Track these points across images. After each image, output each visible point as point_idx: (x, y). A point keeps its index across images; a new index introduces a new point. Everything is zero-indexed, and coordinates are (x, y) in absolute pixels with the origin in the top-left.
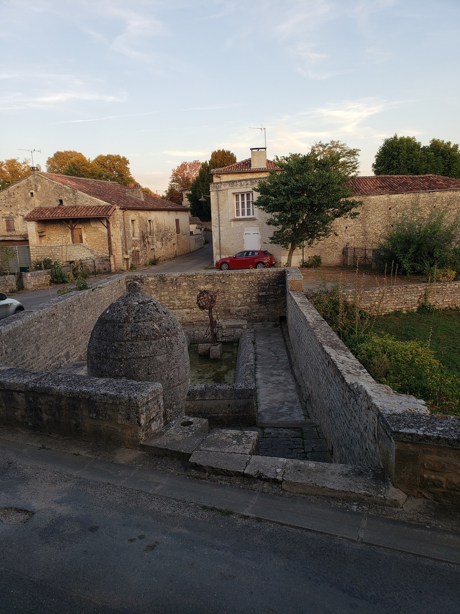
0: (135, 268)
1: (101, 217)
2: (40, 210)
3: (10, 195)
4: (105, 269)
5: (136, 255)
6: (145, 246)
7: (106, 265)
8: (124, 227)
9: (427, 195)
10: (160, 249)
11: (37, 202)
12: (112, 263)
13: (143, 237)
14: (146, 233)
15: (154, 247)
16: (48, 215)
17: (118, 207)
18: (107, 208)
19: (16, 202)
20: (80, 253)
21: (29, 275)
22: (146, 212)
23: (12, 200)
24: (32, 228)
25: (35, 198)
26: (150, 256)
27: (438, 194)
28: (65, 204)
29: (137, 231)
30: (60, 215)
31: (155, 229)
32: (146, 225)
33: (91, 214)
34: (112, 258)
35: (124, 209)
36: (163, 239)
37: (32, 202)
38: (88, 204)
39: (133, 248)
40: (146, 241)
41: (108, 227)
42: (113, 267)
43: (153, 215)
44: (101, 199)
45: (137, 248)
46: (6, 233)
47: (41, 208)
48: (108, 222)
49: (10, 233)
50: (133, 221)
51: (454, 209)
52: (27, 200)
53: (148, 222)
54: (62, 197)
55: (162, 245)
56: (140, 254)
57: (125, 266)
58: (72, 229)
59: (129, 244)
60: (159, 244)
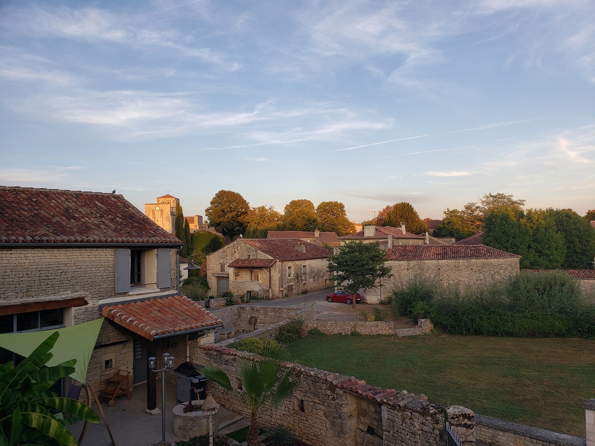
0: (288, 296)
1: (267, 266)
2: (237, 261)
3: (224, 252)
4: (266, 297)
5: (290, 288)
6: (298, 282)
7: (267, 295)
8: (282, 272)
9: (465, 261)
10: (311, 283)
11: (237, 256)
12: (270, 293)
13: (297, 277)
14: (300, 274)
15: (307, 282)
16: (240, 264)
17: (278, 260)
18: (272, 261)
19: (226, 256)
20: (255, 287)
21: (213, 300)
22: (301, 261)
23: (225, 254)
24: (231, 271)
25: (236, 253)
26: (302, 288)
27: (473, 260)
28: (251, 258)
29: (293, 273)
30: (246, 264)
31: (308, 271)
32: (301, 269)
33: (262, 265)
34: (270, 291)
35: (282, 261)
36: (316, 277)
37: (234, 256)
38: (262, 258)
39: (287, 284)
40: (300, 278)
41: (270, 272)
42: (271, 295)
43: (307, 263)
44: (270, 255)
45: (292, 284)
46: (220, 273)
47: (238, 259)
48: (270, 270)
49: (222, 273)
50: (289, 268)
51: (486, 271)
52: (233, 254)
53: (302, 267)
54: (250, 254)
55: (314, 280)
56: (294, 287)
57: (281, 295)
58: (252, 273)
59: (285, 281)
60: (311, 280)
